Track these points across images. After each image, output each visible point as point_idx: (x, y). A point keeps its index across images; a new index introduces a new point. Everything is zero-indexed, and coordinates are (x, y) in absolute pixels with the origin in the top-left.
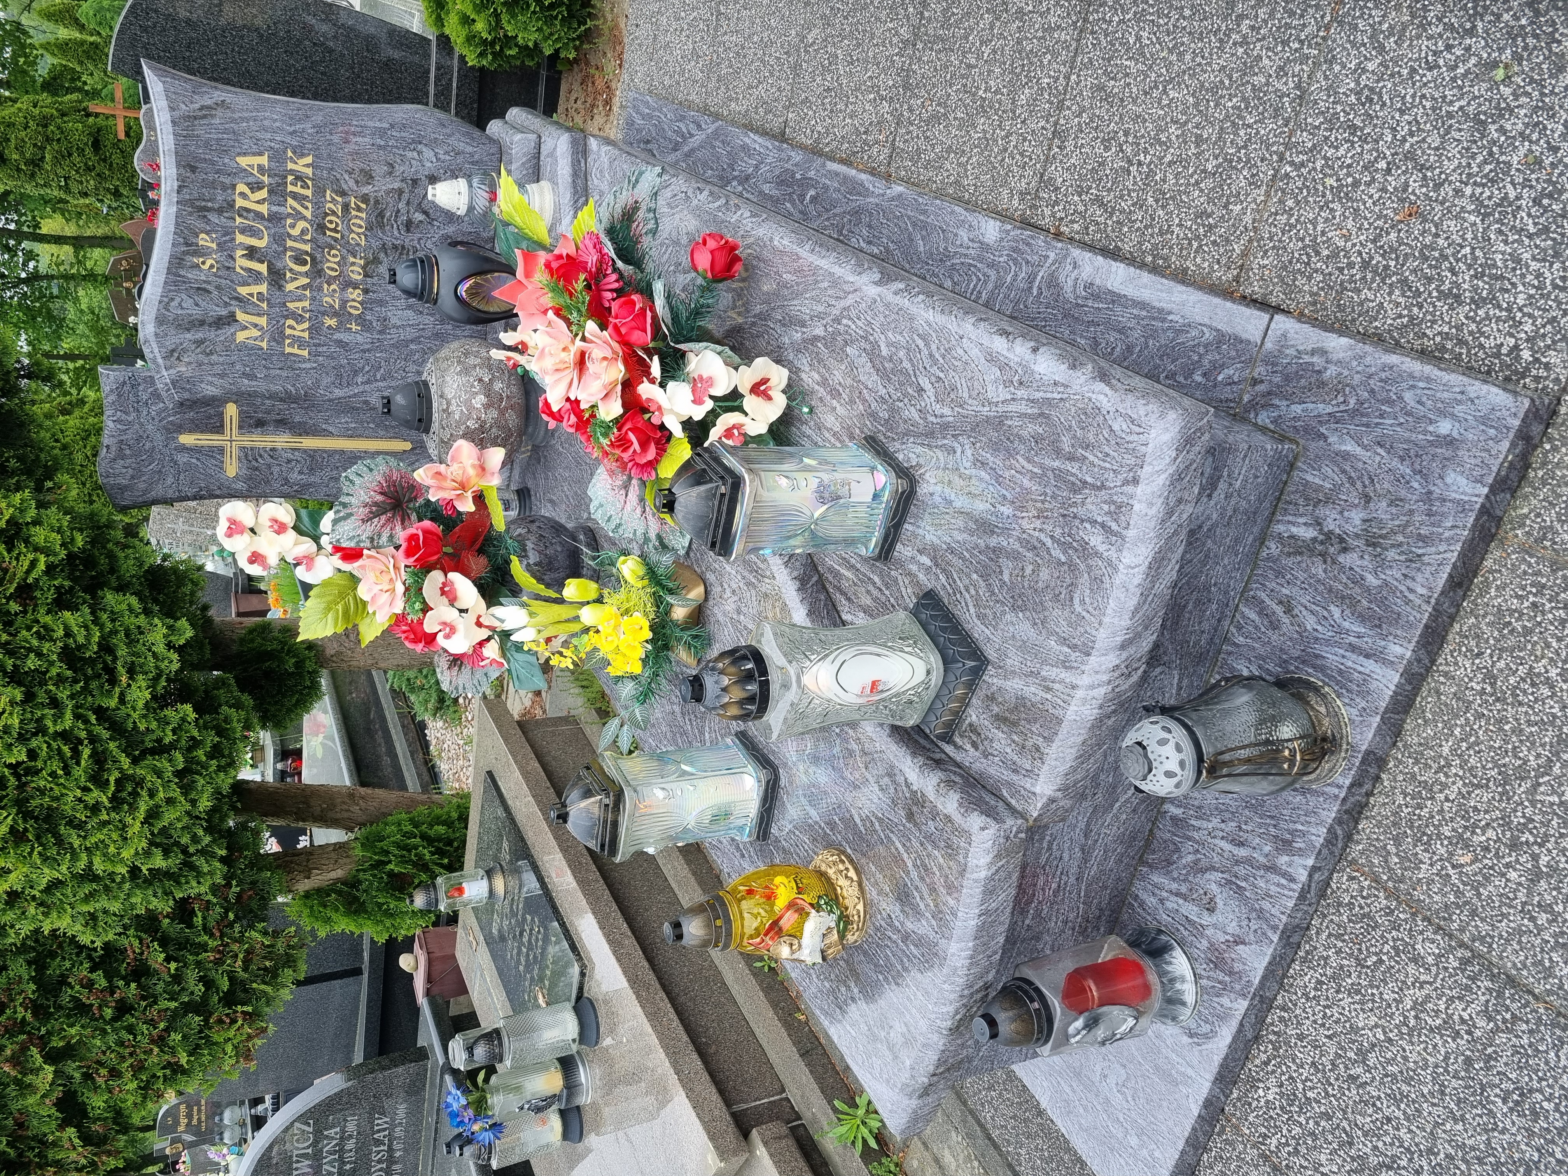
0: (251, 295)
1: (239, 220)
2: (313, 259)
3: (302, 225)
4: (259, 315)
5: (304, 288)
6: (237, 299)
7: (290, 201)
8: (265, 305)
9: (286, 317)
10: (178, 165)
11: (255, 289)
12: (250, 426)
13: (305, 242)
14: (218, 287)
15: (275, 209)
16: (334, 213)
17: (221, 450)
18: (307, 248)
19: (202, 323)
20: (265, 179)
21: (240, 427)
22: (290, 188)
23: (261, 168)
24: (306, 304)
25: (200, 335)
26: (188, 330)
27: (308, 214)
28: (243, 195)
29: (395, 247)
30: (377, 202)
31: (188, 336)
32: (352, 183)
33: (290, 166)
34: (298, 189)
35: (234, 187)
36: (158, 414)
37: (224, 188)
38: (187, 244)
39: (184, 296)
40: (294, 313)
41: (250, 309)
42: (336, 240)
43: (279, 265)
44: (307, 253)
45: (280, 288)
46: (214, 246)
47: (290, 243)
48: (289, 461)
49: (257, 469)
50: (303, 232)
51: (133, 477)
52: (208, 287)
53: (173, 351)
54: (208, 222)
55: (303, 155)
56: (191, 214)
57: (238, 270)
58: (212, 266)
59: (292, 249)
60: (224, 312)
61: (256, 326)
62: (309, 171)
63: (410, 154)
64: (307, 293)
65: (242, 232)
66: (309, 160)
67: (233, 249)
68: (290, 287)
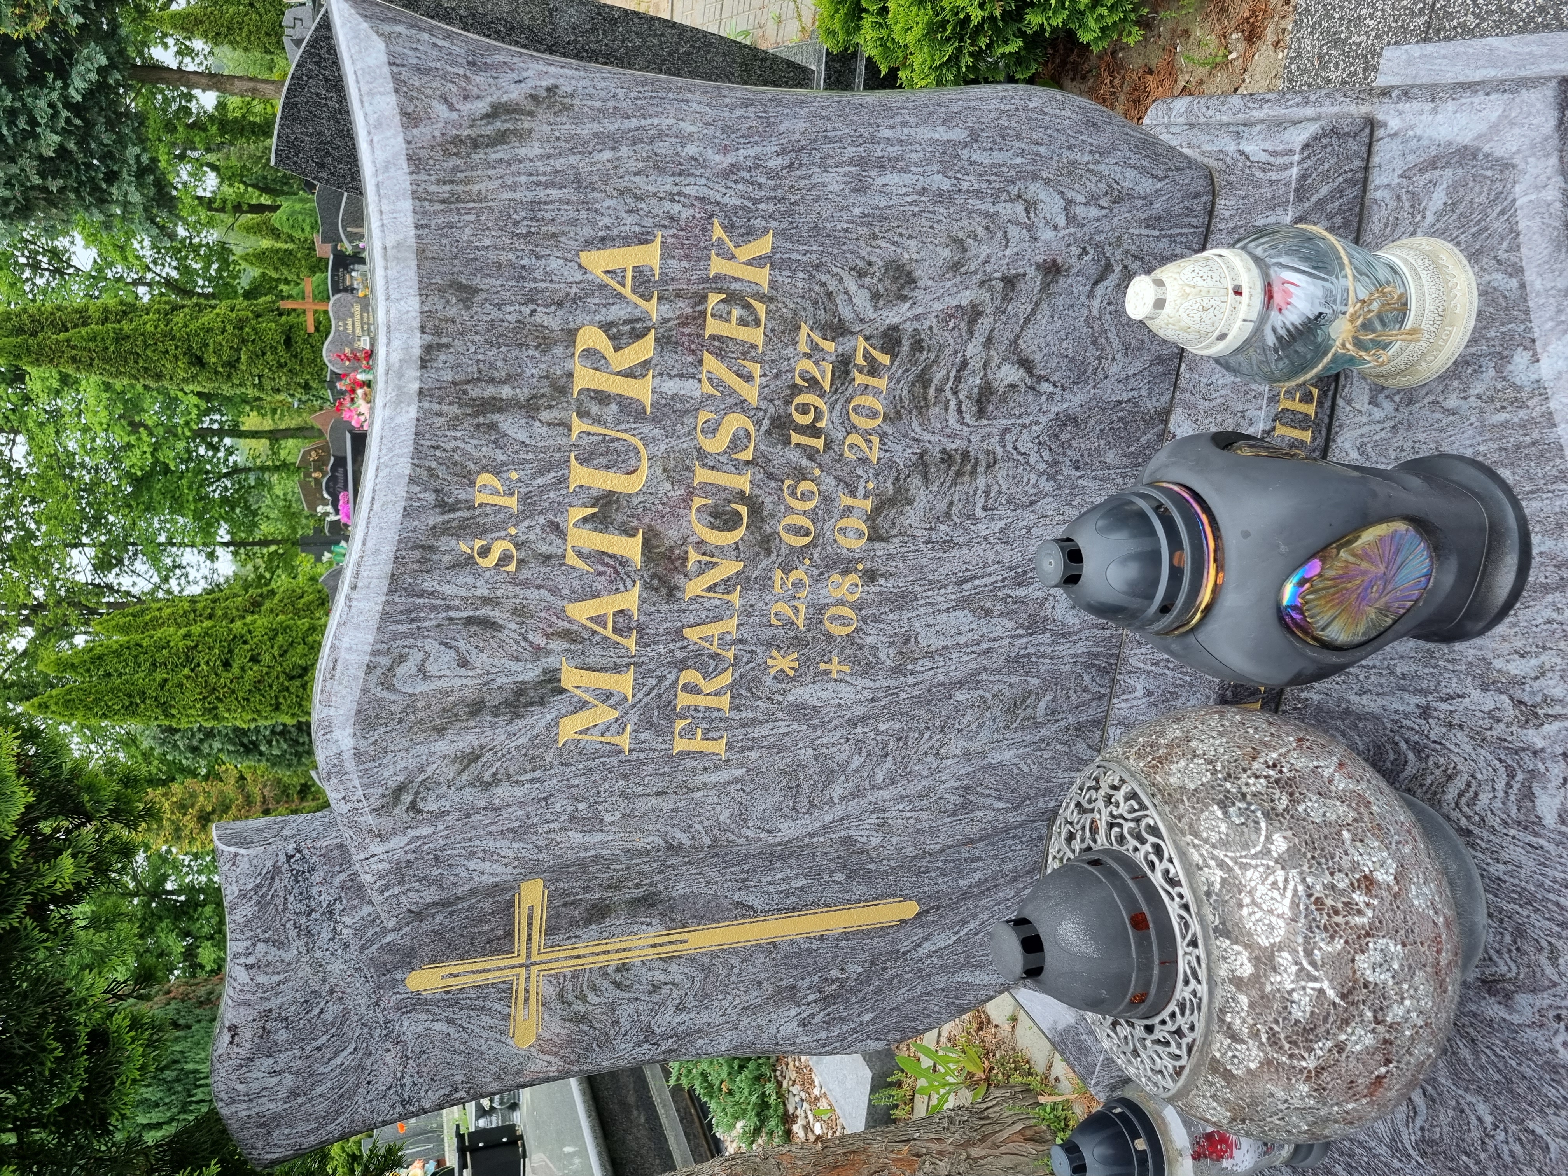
0: (600, 620)
1: (578, 425)
2: (756, 508)
3: (735, 422)
4: (616, 669)
5: (728, 585)
6: (566, 635)
7: (710, 361)
8: (631, 643)
9: (681, 666)
10: (425, 288)
11: (608, 605)
12: (574, 923)
13: (739, 467)
14: (521, 612)
15: (671, 387)
16: (813, 384)
17: (506, 992)
18: (743, 482)
19: (476, 708)
20: (653, 309)
21: (551, 930)
22: (713, 327)
23: (642, 279)
24: (730, 625)
25: (468, 741)
26: (440, 731)
27: (751, 393)
28: (592, 355)
29: (947, 458)
30: (918, 345)
31: (443, 746)
32: (862, 300)
33: (717, 266)
34: (731, 330)
35: (571, 335)
36: (358, 932)
37: (545, 343)
38: (444, 507)
39: (431, 645)
40: (699, 653)
41: (595, 655)
42: (811, 454)
43: (671, 534)
44: (741, 497)
45: (672, 593)
46: (513, 503)
47: (702, 475)
49: (583, 1018)
50: (735, 444)
51: (294, 1093)
52: (494, 614)
53: (400, 789)
54: (499, 439)
55: (750, 234)
56: (455, 423)
57: (571, 559)
58: (505, 559)
59: (707, 489)
60: (530, 673)
61: (607, 696)
62: (762, 277)
63: (1005, 210)
64: (735, 598)
65: (586, 460)
66: (764, 245)
67: (561, 508)
68: (694, 588)
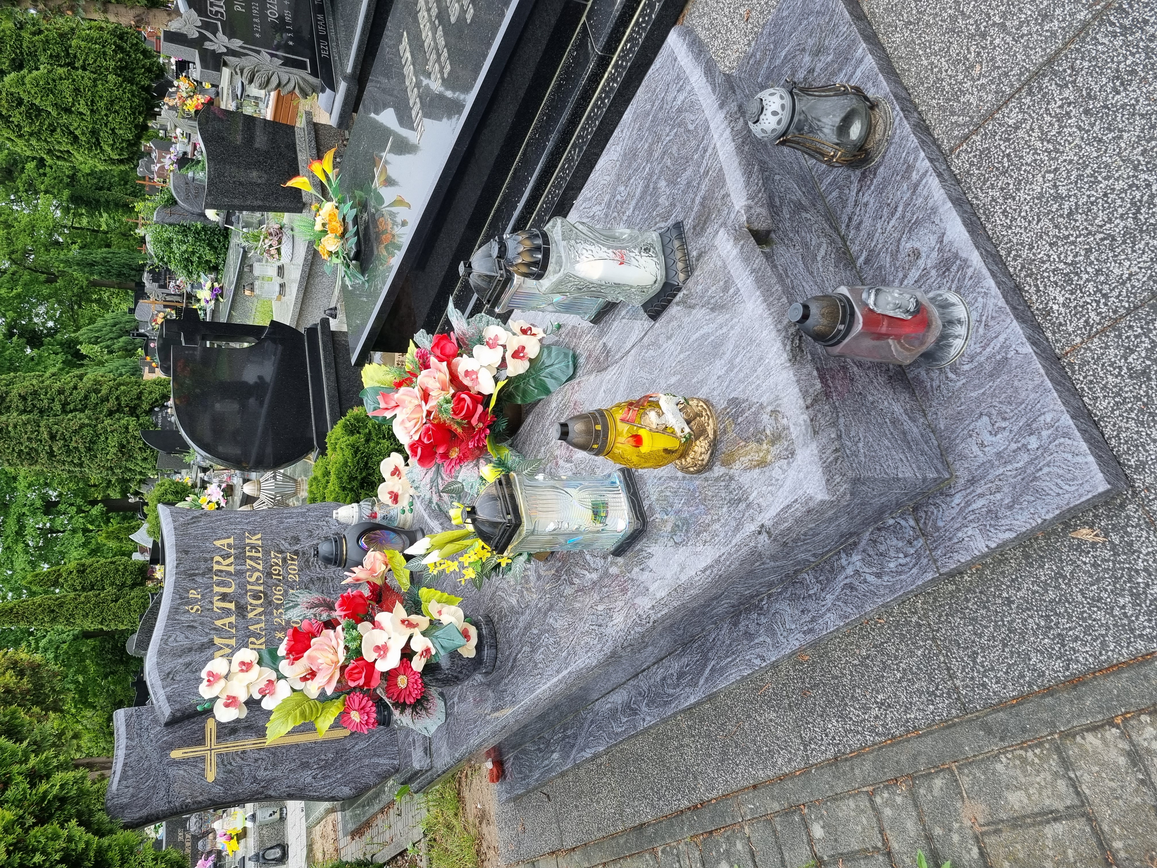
0: (224, 625)
1: (215, 578)
2: (265, 594)
3: (256, 574)
4: (230, 638)
5: (260, 614)
6: (215, 629)
7: (248, 561)
8: (234, 631)
9: (249, 637)
10: (177, 552)
11: (227, 621)
12: (225, 735)
13: (259, 585)
14: (202, 624)
15: (238, 568)
16: (277, 564)
17: (203, 759)
18: (261, 588)
19: (190, 650)
20: (232, 551)
21: (218, 737)
22: (248, 554)
23: (229, 546)
24: (263, 625)
25: (188, 659)
26: (180, 656)
27: (260, 567)
28: (218, 563)
29: (319, 579)
30: (304, 553)
31: (180, 661)
32: (287, 545)
33: (247, 541)
34: (253, 554)
35: (212, 559)
36: (156, 736)
37: (206, 560)
38: (181, 598)
39: (178, 633)
40: (254, 633)
41: (224, 634)
42: (279, 580)
43: (243, 602)
44: (261, 592)
45: (244, 617)
46: (199, 597)
47: (249, 587)
48: (256, 760)
49: (231, 772)
50: (258, 579)
51: (133, 796)
52: (195, 624)
53: (169, 673)
54: (195, 582)
55: (255, 534)
56: (184, 579)
57: (215, 609)
58: (198, 610)
59: (250, 590)
60: (206, 640)
61: (228, 646)
62: (260, 543)
63: (321, 523)
64: (263, 617)
65: (218, 585)
66: (259, 536)
67: (212, 597)
68: (251, 615)
